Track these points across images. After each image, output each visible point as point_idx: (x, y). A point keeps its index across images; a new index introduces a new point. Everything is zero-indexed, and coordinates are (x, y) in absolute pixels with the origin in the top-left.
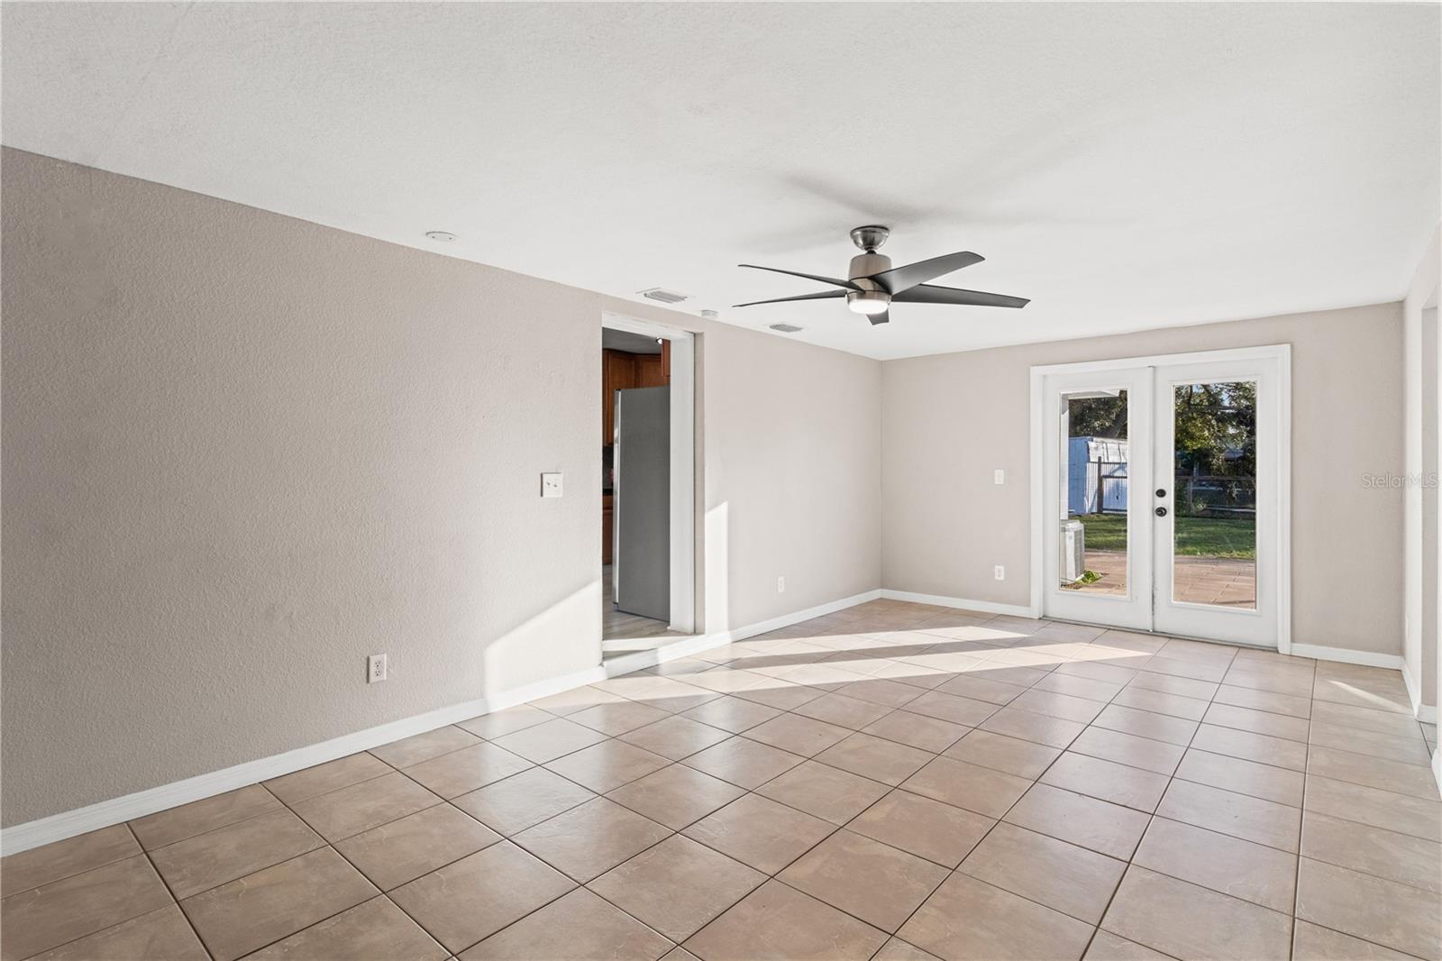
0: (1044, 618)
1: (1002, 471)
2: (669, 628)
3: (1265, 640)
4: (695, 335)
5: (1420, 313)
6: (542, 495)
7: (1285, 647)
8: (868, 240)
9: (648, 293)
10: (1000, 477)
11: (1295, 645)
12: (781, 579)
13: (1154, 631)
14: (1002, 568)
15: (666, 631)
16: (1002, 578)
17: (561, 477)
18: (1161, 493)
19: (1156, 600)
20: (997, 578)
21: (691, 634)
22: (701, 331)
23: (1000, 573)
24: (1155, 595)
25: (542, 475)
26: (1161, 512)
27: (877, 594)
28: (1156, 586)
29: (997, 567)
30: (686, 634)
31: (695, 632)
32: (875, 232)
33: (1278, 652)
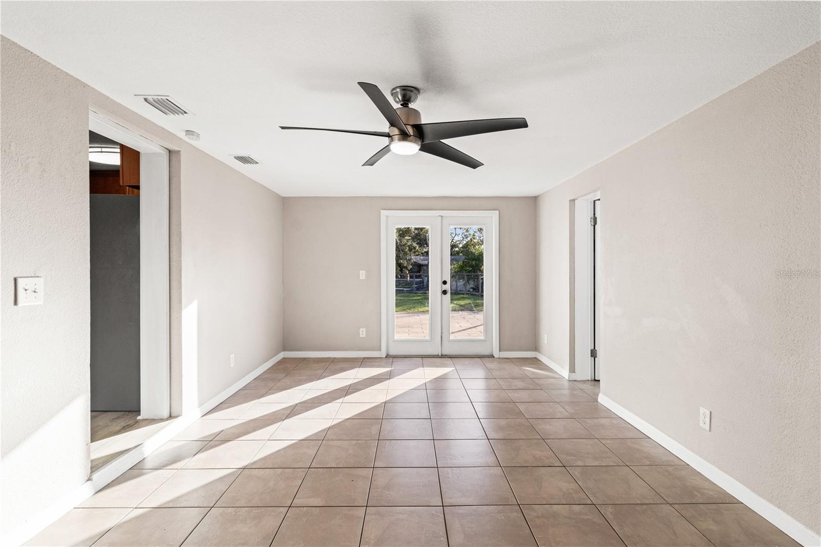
0: (388, 356)
1: (364, 271)
2: (139, 418)
3: (487, 353)
4: (170, 151)
5: (568, 202)
6: (16, 303)
7: (497, 354)
8: (407, 97)
9: (150, 98)
10: (363, 275)
11: (501, 353)
12: (232, 356)
13: (441, 355)
14: (364, 329)
15: (137, 422)
16: (364, 336)
17: (41, 281)
18: (445, 283)
19: (443, 339)
20: (361, 336)
21: (167, 419)
22: (177, 149)
23: (363, 333)
24: (443, 336)
25: (15, 280)
26: (445, 292)
27: (282, 355)
28: (443, 331)
29: (361, 329)
30: (162, 420)
31: (171, 417)
32: (412, 91)
33: (494, 357)
